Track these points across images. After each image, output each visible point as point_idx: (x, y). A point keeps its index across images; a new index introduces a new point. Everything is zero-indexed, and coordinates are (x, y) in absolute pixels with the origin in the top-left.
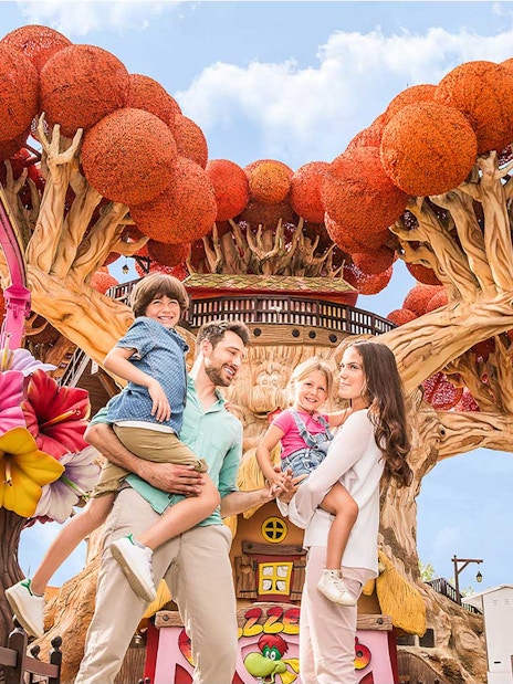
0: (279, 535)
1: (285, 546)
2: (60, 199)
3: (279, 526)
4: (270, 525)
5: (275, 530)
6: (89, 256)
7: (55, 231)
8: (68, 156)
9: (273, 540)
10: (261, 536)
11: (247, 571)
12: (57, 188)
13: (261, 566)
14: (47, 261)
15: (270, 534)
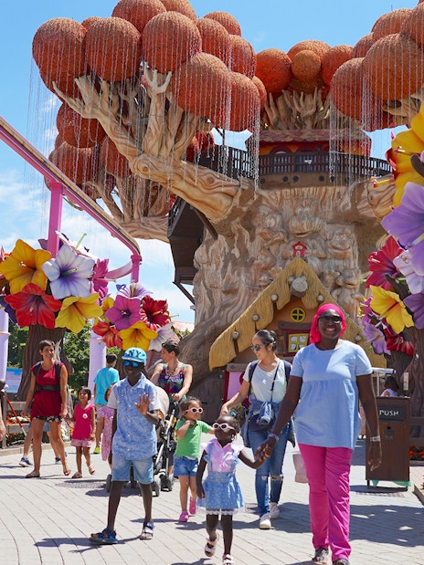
0: (300, 318)
1: (305, 324)
2: (161, 112)
3: (301, 312)
4: (295, 312)
5: (298, 315)
6: (181, 142)
7: (159, 132)
8: (164, 88)
9: (297, 321)
10: (289, 318)
11: (282, 338)
12: (158, 105)
13: (290, 336)
14: (155, 150)
15: (295, 317)
